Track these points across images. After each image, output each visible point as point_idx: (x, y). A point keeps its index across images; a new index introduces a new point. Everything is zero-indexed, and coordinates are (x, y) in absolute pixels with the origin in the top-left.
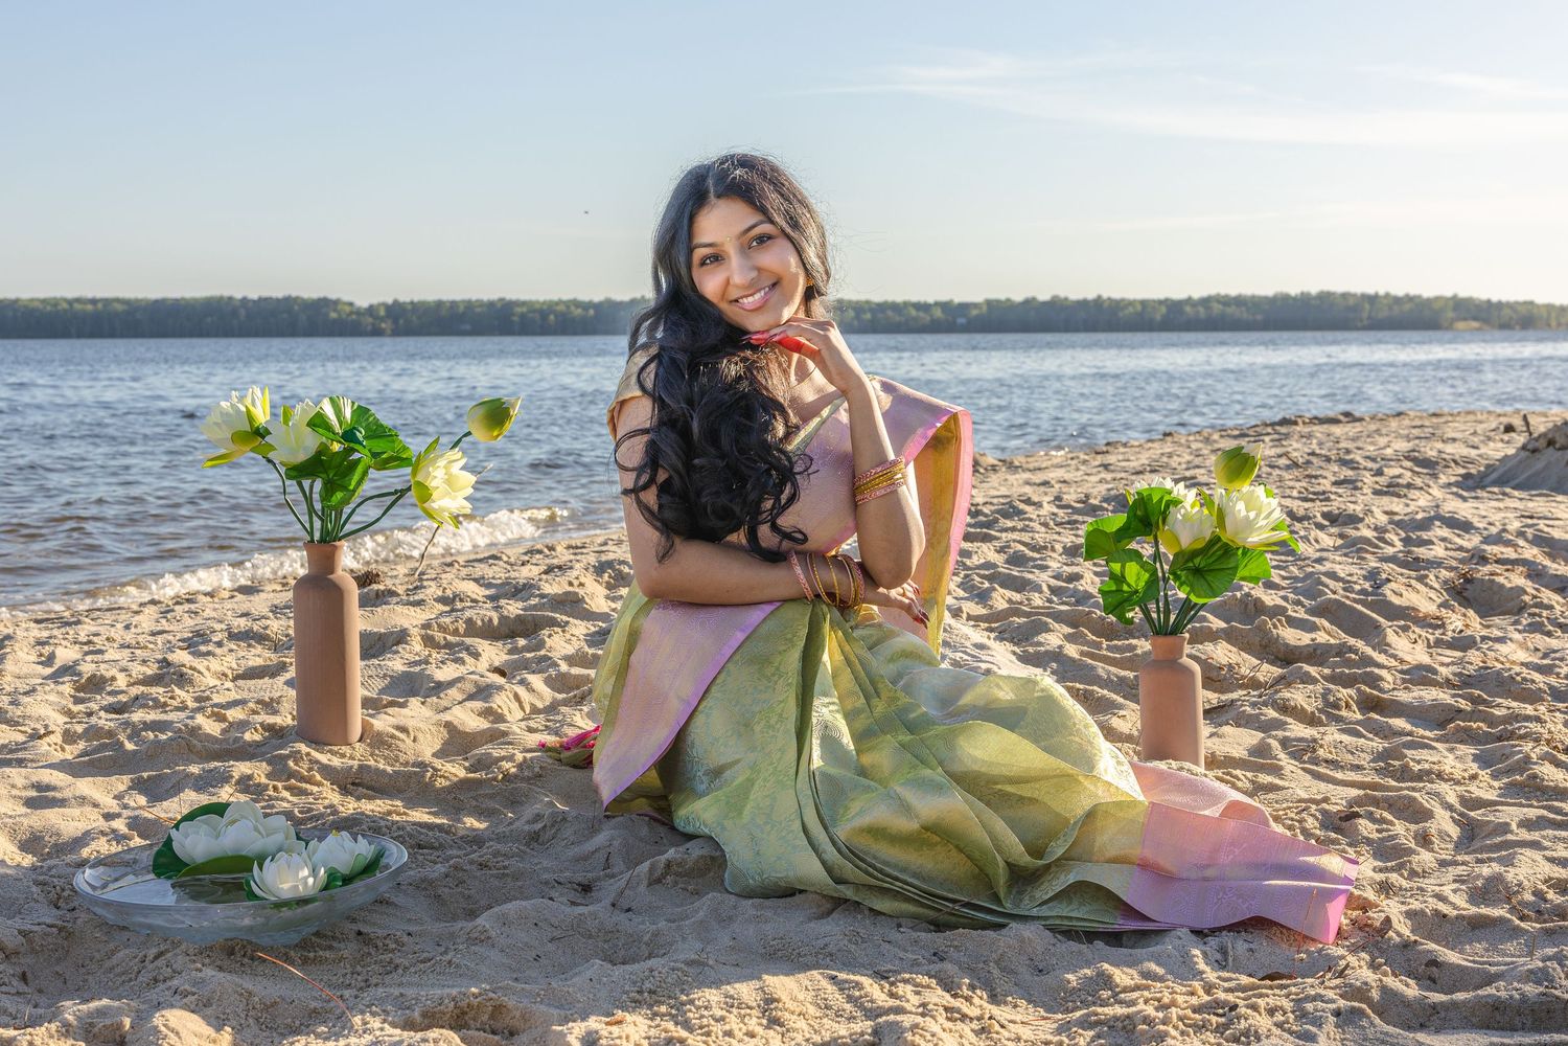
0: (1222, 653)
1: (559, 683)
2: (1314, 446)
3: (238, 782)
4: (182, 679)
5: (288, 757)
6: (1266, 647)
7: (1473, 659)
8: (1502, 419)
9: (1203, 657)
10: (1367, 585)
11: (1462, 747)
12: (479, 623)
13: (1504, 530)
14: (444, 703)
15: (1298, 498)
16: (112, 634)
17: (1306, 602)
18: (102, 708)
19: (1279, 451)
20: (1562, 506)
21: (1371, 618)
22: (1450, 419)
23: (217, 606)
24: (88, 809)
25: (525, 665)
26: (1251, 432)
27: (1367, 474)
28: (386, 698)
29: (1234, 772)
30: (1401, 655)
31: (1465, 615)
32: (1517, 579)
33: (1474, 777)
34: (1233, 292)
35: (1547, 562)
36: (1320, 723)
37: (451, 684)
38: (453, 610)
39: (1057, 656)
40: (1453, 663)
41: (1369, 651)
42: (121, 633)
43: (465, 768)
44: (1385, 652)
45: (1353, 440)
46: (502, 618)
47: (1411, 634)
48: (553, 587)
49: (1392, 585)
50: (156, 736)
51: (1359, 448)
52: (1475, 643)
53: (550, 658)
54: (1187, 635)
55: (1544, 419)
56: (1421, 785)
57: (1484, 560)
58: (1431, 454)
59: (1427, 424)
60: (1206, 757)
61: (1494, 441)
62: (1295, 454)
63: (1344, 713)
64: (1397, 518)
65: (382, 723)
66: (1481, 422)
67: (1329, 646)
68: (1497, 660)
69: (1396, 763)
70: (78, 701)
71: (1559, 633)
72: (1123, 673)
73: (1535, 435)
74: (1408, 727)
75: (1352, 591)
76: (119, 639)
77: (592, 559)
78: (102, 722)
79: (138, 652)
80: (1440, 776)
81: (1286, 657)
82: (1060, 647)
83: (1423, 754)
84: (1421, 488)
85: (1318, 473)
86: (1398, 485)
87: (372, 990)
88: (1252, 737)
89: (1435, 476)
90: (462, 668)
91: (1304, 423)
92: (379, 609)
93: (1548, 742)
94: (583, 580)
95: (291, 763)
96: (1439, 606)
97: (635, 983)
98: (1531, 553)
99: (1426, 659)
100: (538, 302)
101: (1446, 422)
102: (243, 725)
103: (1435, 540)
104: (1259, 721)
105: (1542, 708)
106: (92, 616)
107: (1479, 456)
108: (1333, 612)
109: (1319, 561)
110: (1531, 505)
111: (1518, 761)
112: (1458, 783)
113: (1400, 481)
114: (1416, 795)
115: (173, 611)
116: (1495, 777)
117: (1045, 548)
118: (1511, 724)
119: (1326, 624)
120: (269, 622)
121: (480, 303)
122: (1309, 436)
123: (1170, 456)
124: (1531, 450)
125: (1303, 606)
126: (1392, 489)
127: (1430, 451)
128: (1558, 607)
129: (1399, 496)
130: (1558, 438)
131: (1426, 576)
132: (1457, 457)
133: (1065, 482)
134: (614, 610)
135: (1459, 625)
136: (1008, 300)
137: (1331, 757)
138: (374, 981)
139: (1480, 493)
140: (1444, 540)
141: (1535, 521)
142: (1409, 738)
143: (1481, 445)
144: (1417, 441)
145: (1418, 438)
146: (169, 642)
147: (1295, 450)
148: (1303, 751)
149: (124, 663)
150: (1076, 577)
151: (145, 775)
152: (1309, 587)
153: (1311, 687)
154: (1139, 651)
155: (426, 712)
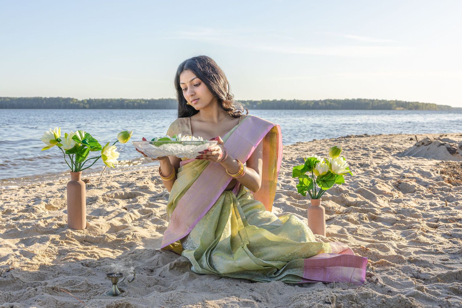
0: (331, 204)
1: (142, 212)
2: (356, 144)
3: (51, 241)
4: (34, 211)
5: (66, 233)
6: (343, 202)
7: (401, 206)
8: (409, 136)
9: (325, 205)
10: (371, 184)
11: (398, 231)
12: (119, 194)
13: (410, 169)
14: (110, 218)
15: (352, 159)
16: (12, 197)
17: (354, 189)
18: (11, 219)
19: (346, 145)
20: (426, 162)
21: (372, 194)
22: (395, 136)
23: (42, 189)
24: (8, 248)
25: (132, 207)
26: (338, 140)
27: (371, 152)
28: (93, 216)
29: (334, 238)
30: (381, 204)
31: (399, 193)
32: (413, 183)
33: (401, 239)
34: (333, 99)
35: (422, 178)
36: (358, 224)
37: (111, 212)
38: (111, 191)
39: (284, 204)
40: (395, 207)
41: (372, 203)
42: (14, 197)
43: (116, 236)
44: (376, 204)
45: (367, 142)
46: (125, 193)
47: (383, 198)
48: (140, 184)
49: (378, 184)
50: (27, 227)
51: (369, 145)
52: (401, 201)
53: (140, 205)
54: (321, 199)
55: (421, 136)
56: (386, 241)
57: (404, 177)
58: (389, 146)
59: (388, 138)
60: (326, 234)
61: (407, 143)
62: (351, 146)
63: (365, 221)
64: (380, 165)
65: (92, 223)
66: (403, 137)
67: (360, 202)
68: (408, 206)
69: (380, 235)
70: (3, 217)
71: (425, 198)
72: (302, 209)
73: (419, 141)
74: (383, 225)
75: (367, 186)
76: (14, 199)
77: (150, 176)
78: (11, 223)
79: (20, 203)
80: (392, 239)
81: (348, 205)
82: (285, 202)
83: (387, 233)
84: (387, 156)
85: (357, 152)
86: (380, 155)
87: (92, 300)
88: (339, 228)
89: (390, 153)
90: (114, 207)
91: (353, 137)
92: (89, 190)
93: (422, 229)
94: (148, 182)
95: (66, 235)
96: (392, 190)
97: (167, 298)
98: (417, 175)
99: (388, 206)
100: (132, 99)
101: (393, 137)
102: (52, 224)
103: (390, 171)
104: (341, 223)
105: (420, 220)
106: (5, 192)
107: (403, 147)
108: (362, 192)
109: (358, 177)
110: (417, 161)
111: (413, 235)
112: (397, 241)
113: (381, 154)
114: (385, 244)
115: (29, 190)
116: (407, 239)
117: (280, 173)
118: (411, 224)
119: (360, 196)
120: (57, 194)
121: (115, 100)
122: (355, 141)
123: (315, 146)
124: (417, 146)
125: (353, 190)
126: (378, 157)
127: (389, 145)
128: (425, 191)
129: (380, 159)
130: (425, 143)
131: (388, 182)
132: (396, 148)
133: (285, 154)
134: (157, 191)
135: (397, 196)
136: (268, 100)
137: (361, 233)
138: (92, 297)
139: (403, 158)
140: (393, 171)
141: (418, 166)
142: (383, 228)
143: (403, 144)
144: (385, 143)
145: (386, 142)
146: (29, 200)
147: (351, 145)
148: (353, 232)
149: (16, 206)
150: (289, 182)
151: (24, 238)
152: (355, 185)
153: (355, 213)
154: (307, 203)
155: (104, 220)
